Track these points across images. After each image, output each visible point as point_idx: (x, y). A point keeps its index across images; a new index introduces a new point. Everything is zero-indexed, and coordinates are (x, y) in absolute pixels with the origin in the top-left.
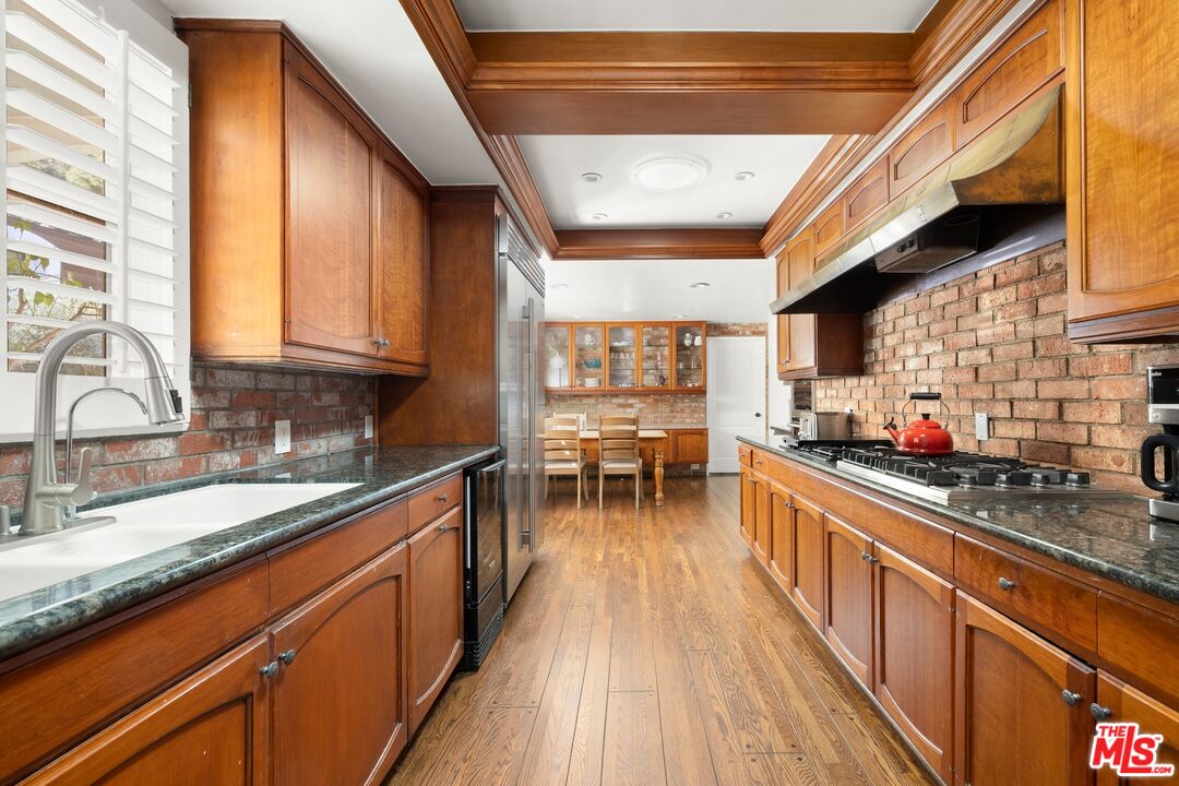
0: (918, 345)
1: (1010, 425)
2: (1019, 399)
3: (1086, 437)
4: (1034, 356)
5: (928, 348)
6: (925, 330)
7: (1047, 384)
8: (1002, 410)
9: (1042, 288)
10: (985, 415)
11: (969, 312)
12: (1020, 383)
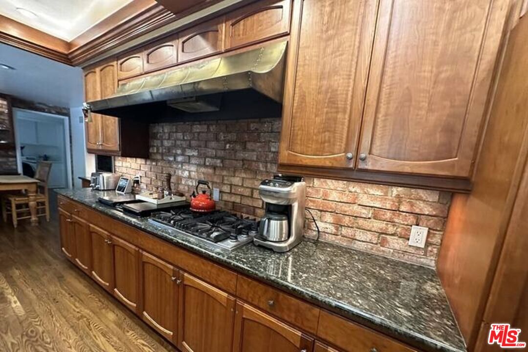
0: (184, 150)
1: (229, 195)
2: (234, 185)
3: (261, 205)
4: (242, 167)
5: (189, 153)
6: (188, 142)
7: (248, 181)
8: (226, 189)
9: (248, 138)
10: (218, 190)
11: (213, 139)
12: (235, 178)
